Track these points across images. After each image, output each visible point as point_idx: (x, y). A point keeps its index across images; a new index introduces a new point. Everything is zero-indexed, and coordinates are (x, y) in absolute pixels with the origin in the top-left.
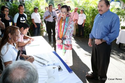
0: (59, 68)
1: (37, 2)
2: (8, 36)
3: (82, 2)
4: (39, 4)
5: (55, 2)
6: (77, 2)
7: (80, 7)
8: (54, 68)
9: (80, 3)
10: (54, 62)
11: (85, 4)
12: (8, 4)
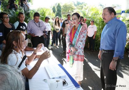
0: (63, 82)
1: (43, 11)
2: (13, 44)
3: (91, 13)
4: (45, 13)
5: (63, 14)
6: (86, 13)
7: (89, 18)
8: (57, 81)
9: (88, 14)
10: (60, 74)
11: (94, 15)
12: (11, 12)
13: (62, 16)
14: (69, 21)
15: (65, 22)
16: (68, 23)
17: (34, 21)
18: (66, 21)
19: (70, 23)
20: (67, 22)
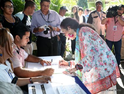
5: (90, 1)
13: (88, 5)
14: (100, 12)
15: (93, 15)
16: (97, 17)
17: (41, 12)
18: (94, 12)
19: (101, 16)
20: (96, 14)
